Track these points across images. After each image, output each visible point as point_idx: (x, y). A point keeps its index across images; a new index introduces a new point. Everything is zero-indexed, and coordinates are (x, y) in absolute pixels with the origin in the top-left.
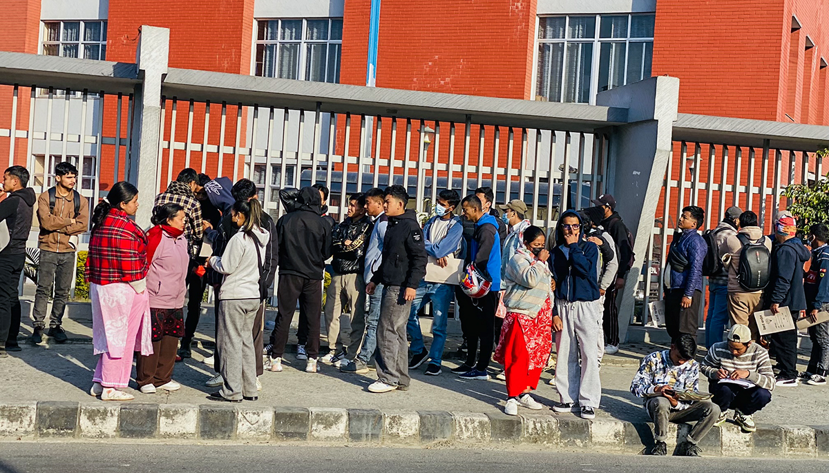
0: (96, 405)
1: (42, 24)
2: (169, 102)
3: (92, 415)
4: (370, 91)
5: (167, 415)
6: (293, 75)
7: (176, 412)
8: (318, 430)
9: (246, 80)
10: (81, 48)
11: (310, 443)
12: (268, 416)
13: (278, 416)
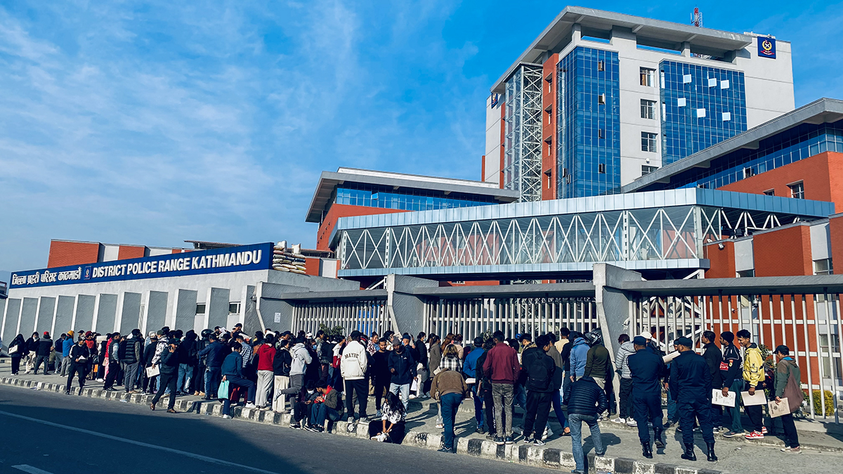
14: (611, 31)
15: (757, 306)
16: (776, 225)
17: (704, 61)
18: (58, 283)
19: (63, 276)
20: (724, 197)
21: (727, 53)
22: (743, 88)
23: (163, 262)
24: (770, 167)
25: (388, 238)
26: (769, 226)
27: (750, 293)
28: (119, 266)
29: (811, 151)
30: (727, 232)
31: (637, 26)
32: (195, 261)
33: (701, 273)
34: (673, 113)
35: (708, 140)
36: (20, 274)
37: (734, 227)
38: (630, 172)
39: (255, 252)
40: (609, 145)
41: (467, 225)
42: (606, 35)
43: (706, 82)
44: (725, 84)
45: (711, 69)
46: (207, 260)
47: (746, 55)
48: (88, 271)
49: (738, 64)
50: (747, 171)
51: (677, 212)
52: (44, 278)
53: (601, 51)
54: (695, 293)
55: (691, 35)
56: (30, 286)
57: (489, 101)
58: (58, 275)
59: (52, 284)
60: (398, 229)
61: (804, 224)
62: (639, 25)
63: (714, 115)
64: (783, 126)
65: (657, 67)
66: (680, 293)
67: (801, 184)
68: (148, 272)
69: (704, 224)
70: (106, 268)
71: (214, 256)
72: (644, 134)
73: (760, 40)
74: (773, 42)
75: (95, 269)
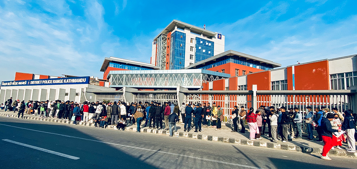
0: (249, 141)
1: (238, 86)
2: (258, 95)
3: (249, 142)
4: (294, 91)
5: (261, 143)
6: (279, 89)
7: (263, 143)
8: (290, 149)
9: (270, 91)
10: (244, 89)
11: (288, 151)
12: (280, 145)
13: (281, 146)
14: (184, 28)
15: (213, 97)
16: (218, 79)
17: (206, 38)
18: (18, 85)
19: (20, 83)
20: (207, 72)
21: (211, 37)
22: (214, 46)
23: (54, 80)
24: (218, 65)
25: (124, 77)
26: (217, 79)
27: (211, 94)
28: (39, 81)
29: (227, 62)
30: (207, 80)
31: (191, 27)
32: (65, 81)
33: (201, 89)
34: (198, 51)
35: (205, 58)
36: (5, 82)
37: (209, 79)
38: (187, 65)
39: (84, 79)
40: (182, 57)
41: (146, 75)
42: (183, 29)
43: (206, 43)
44: (210, 44)
45: (207, 40)
46: (69, 80)
47: (215, 38)
48: (29, 82)
49: (213, 40)
50: (213, 66)
51: (197, 75)
52: (13, 84)
53: (182, 33)
54: (199, 94)
55: (203, 31)
56: (8, 86)
57: (153, 43)
58: (18, 83)
59: (16, 85)
60: (127, 75)
61: (224, 79)
63: (207, 52)
64: (222, 56)
65: (195, 38)
66: (196, 94)
67: (224, 70)
68: (49, 83)
69: (203, 78)
70: (35, 81)
71: (71, 79)
72: (191, 55)
73: (218, 34)
74: (221, 35)
75: (31, 82)
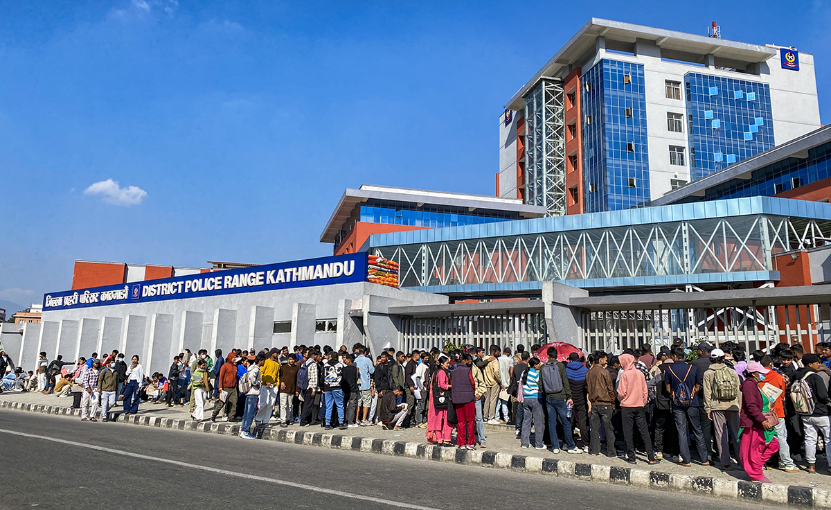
17: (729, 73)
18: (100, 303)
19: (106, 296)
21: (754, 66)
22: (768, 99)
25: (424, 255)
28: (174, 283)
31: (663, 38)
34: (700, 126)
36: (55, 295)
38: (659, 186)
40: (638, 158)
42: (630, 47)
43: (732, 95)
44: (751, 96)
45: (736, 81)
48: (136, 290)
49: (762, 78)
52: (83, 299)
53: (627, 64)
55: (716, 47)
56: (67, 307)
58: (100, 295)
59: (94, 304)
60: (434, 246)
62: (664, 37)
65: (682, 80)
70: (159, 286)
72: (672, 148)
73: (783, 52)
74: (796, 54)
75: (144, 287)
